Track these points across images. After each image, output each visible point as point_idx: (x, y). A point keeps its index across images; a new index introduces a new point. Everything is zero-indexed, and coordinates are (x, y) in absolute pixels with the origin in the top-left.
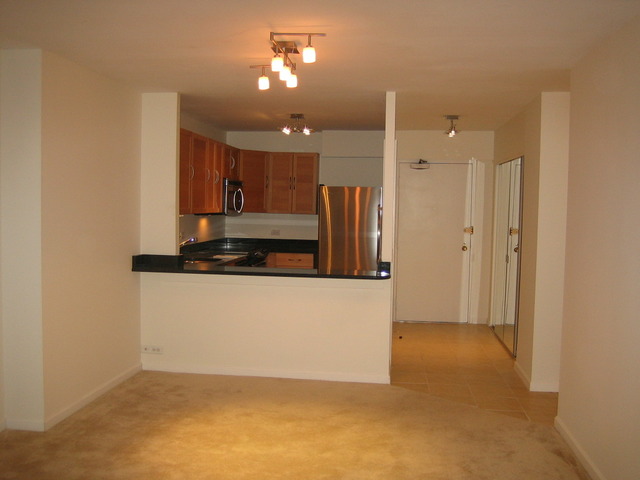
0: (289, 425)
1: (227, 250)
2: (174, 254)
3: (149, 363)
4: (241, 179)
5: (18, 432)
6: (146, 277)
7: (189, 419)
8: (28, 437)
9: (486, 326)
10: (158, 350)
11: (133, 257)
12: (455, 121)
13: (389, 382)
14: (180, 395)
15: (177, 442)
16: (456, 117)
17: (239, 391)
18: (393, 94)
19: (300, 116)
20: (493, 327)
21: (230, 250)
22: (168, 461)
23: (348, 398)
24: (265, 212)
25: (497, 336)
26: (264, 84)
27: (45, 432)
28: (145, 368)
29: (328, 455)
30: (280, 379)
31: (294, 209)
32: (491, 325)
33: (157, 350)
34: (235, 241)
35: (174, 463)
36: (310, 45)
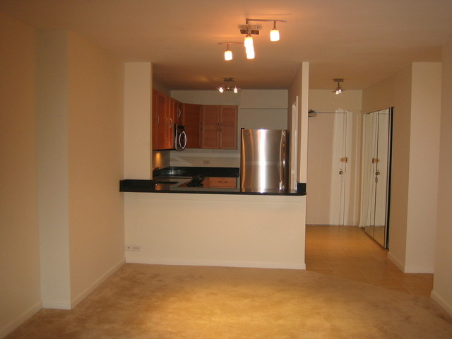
0: (246, 301)
1: (171, 175)
2: (149, 179)
3: (131, 258)
4: (184, 124)
5: (53, 310)
6: (129, 196)
7: (173, 298)
8: (62, 314)
9: (357, 227)
10: (138, 248)
11: (121, 181)
12: (341, 83)
13: (305, 268)
14: (160, 281)
15: (171, 315)
16: (342, 80)
17: (201, 277)
18: (307, 64)
19: (231, 80)
20: (363, 228)
21: (174, 175)
22: (170, 330)
23: (279, 280)
24: (200, 148)
25: (366, 233)
26: (228, 56)
27: (72, 310)
28: (127, 262)
29: (281, 322)
30: (227, 268)
31: (221, 146)
32: (360, 226)
33: (136, 248)
34: (176, 168)
35: (174, 331)
36: (275, 28)
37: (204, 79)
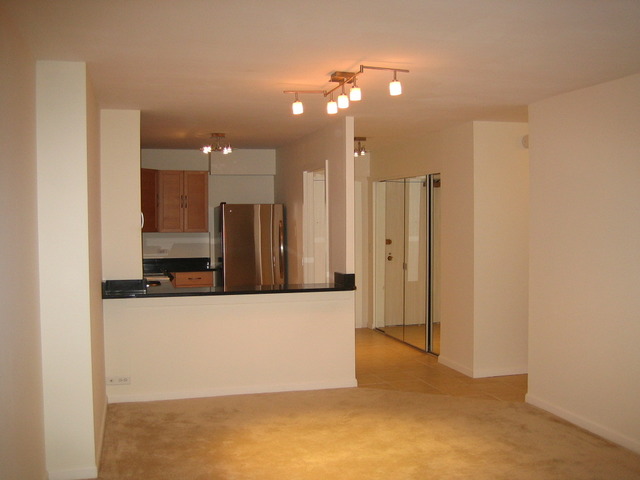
10: (126, 380)
11: (102, 283)
12: (362, 142)
13: (356, 385)
16: (364, 139)
18: (352, 118)
20: (379, 330)
25: (387, 336)
26: (298, 108)
31: (186, 228)
32: (374, 327)
33: (124, 380)
36: (395, 79)
37: (181, 134)
